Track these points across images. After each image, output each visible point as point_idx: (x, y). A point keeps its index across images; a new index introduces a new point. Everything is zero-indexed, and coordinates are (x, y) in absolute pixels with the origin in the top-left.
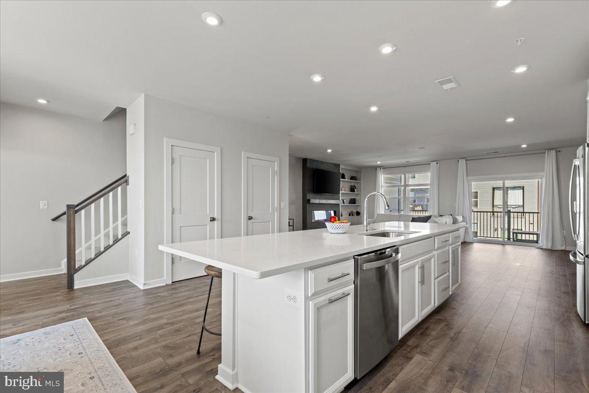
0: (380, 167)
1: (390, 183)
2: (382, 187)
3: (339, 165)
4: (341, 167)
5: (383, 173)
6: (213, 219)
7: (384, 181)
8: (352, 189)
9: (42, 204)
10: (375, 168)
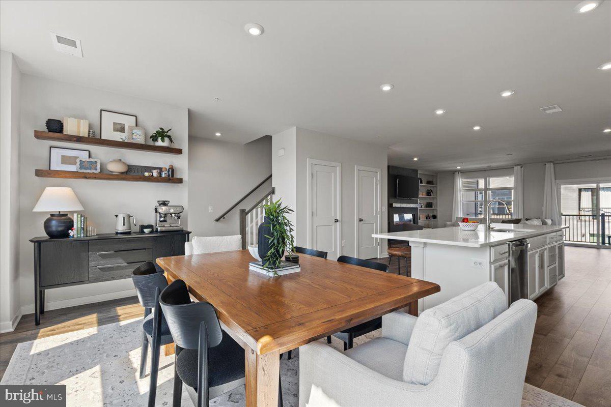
0: (458, 171)
1: (468, 187)
2: (460, 190)
3: (417, 171)
4: (419, 172)
5: (462, 177)
6: (336, 221)
7: (462, 184)
8: (429, 193)
9: (210, 209)
10: (453, 173)
